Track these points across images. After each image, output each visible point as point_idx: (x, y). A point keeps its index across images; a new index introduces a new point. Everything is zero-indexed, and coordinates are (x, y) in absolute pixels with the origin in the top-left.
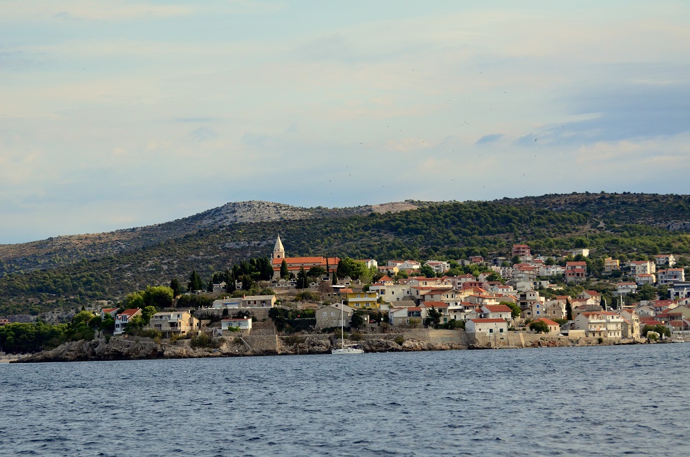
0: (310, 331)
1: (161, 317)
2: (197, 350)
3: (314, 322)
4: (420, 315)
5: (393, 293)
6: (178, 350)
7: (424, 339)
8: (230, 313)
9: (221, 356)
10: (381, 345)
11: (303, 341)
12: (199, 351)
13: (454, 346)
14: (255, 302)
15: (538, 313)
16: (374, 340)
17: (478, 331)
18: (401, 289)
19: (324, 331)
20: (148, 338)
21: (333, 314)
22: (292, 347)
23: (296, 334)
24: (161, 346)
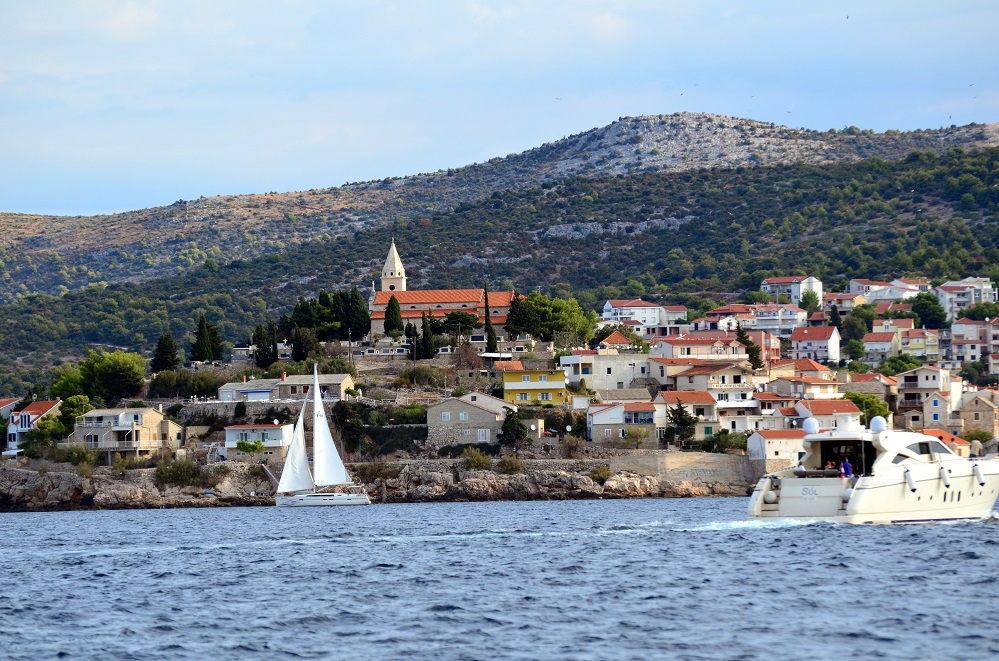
0: (415, 451)
1: (99, 419)
2: (168, 490)
3: (423, 434)
4: (650, 421)
5: (609, 371)
6: (125, 490)
7: (654, 471)
8: (250, 411)
9: (215, 505)
10: (559, 483)
11: (395, 474)
12: (173, 493)
13: (718, 488)
14: (306, 389)
15: (936, 417)
16: (546, 472)
17: (770, 456)
18: (627, 363)
20: (66, 465)
21: (463, 416)
22: (372, 486)
23: (383, 458)
24: (92, 481)
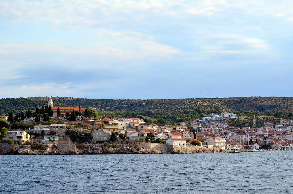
0: (90, 142)
1: (11, 133)
2: (34, 150)
3: (91, 138)
4: (143, 136)
5: (122, 125)
6: (26, 150)
7: (149, 148)
8: (45, 132)
9: (48, 154)
10: (128, 150)
11: (88, 148)
12: (35, 151)
13: (163, 152)
14: (57, 127)
15: (185, 136)
16: (125, 147)
17: (174, 144)
18: (125, 123)
19: (97, 142)
20: (7, 144)
21: (101, 134)
22: (82, 150)
23: (83, 144)
24: (15, 148)
